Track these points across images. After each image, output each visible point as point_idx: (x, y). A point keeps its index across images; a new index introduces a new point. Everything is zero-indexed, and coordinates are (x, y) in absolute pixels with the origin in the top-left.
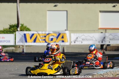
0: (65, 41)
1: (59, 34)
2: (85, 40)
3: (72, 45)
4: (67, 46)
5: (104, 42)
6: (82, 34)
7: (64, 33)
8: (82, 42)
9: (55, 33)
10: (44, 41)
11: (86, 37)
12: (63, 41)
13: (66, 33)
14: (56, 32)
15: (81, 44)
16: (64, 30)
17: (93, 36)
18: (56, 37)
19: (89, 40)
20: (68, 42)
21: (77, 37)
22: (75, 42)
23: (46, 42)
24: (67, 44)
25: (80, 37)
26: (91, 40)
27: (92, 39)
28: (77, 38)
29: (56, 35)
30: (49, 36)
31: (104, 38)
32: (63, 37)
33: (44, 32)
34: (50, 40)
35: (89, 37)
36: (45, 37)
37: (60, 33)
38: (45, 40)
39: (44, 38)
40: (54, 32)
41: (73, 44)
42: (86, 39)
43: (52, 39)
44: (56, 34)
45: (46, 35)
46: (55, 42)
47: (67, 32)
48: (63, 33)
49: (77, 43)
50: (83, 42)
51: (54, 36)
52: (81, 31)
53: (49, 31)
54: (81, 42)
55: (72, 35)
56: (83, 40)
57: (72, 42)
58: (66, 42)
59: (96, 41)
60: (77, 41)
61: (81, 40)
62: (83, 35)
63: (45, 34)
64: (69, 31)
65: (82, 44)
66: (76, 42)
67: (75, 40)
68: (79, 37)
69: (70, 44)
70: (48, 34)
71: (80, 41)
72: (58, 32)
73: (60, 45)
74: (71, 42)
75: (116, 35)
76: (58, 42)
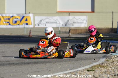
0: (28, 24)
1: (23, 17)
2: (48, 22)
3: (36, 28)
4: (31, 28)
5: (67, 25)
6: (46, 17)
7: (29, 16)
8: (46, 25)
9: (18, 16)
10: (8, 24)
11: (50, 20)
12: (27, 24)
13: (30, 16)
14: (20, 15)
15: (45, 27)
16: (28, 13)
17: (57, 19)
18: (20, 20)
19: (53, 22)
20: (32, 24)
21: (41, 19)
22: (39, 25)
23: (10, 24)
24: (31, 26)
25: (44, 20)
26: (54, 22)
27: (56, 22)
28: (41, 21)
29: (20, 18)
30: (13, 18)
32: (26, 20)
33: (7, 15)
34: (14, 22)
35: (53, 20)
36: (9, 19)
38: (8, 22)
39: (8, 21)
40: (18, 15)
41: (37, 26)
42: (50, 22)
43: (16, 22)
44: (20, 16)
45: (10, 18)
46: (19, 25)
47: (31, 15)
48: (27, 16)
49: (41, 26)
50: (47, 25)
51: (17, 19)
52: (45, 14)
53: (13, 14)
54: (45, 25)
55: (36, 18)
56: (46, 22)
58: (30, 25)
59: (60, 24)
60: (41, 24)
61: (45, 22)
62: (47, 18)
63: (9, 16)
64: (33, 13)
66: (40, 25)
67: (39, 23)
68: (43, 19)
69: (34, 27)
70: (12, 17)
71: (44, 24)
72: (22, 15)
73: (25, 28)
74: (35, 25)
75: (80, 19)
76: (22, 25)
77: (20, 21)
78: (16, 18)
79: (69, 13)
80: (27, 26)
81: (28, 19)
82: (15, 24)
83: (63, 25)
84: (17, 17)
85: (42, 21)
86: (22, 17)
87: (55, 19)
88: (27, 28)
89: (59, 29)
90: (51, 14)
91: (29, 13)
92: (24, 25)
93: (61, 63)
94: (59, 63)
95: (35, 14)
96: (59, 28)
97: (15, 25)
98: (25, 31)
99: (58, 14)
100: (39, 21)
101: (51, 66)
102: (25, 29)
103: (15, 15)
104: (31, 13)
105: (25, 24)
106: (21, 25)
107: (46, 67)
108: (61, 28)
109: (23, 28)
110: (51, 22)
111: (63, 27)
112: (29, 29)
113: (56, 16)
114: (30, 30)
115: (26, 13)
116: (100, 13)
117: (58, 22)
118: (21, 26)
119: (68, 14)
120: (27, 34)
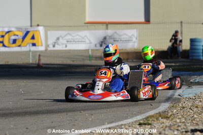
0: (37, 45)
1: (27, 33)
2: (71, 41)
3: (50, 51)
4: (41, 52)
6: (66, 32)
7: (36, 31)
8: (66, 46)
9: (19, 31)
11: (73, 37)
12: (34, 45)
13: (39, 31)
14: (21, 29)
15: (65, 49)
16: (36, 25)
18: (21, 37)
19: (78, 41)
20: (42, 45)
21: (58, 36)
22: (54, 46)
23: (4, 46)
24: (41, 48)
25: (63, 37)
26: (81, 41)
28: (58, 39)
29: (21, 34)
30: (9, 35)
31: (105, 38)
32: (33, 38)
34: (11, 42)
36: (3, 36)
37: (28, 30)
38: (2, 42)
39: (1, 39)
40: (19, 29)
41: (51, 48)
42: (74, 41)
43: (15, 41)
44: (21, 32)
45: (4, 34)
46: (19, 46)
47: (41, 29)
48: (33, 31)
49: (58, 48)
50: (68, 45)
51: (17, 35)
52: (65, 26)
53: (9, 27)
54: (64, 46)
55: (49, 33)
56: (67, 41)
57: (50, 46)
58: (38, 46)
59: (91, 43)
60: (58, 44)
61: (65, 42)
62: (68, 34)
63: (2, 32)
64: (44, 26)
65: (67, 48)
66: (56, 45)
67: (55, 43)
68: (61, 36)
69: (46, 50)
70: (8, 32)
71: (63, 44)
72: (25, 29)
73: (30, 51)
74: (47, 46)
75: (125, 34)
76: (26, 46)
77: (21, 40)
78: (14, 35)
79: (107, 24)
80: (33, 49)
81: (36, 37)
82: (14, 45)
83: (96, 46)
84: (17, 33)
85: (61, 38)
86: (25, 33)
87: (83, 36)
88: (34, 52)
89: (90, 53)
90: (74, 26)
91: (38, 25)
92: (29, 46)
93: (94, 112)
94: (89, 112)
95: (48, 28)
96: (90, 51)
97: (13, 47)
98: (31, 57)
99: (87, 26)
100: (56, 38)
101: (76, 117)
102: (31, 54)
103: (13, 29)
104: (41, 26)
105: (31, 45)
106: (24, 46)
107: (68, 119)
108: (92, 50)
109: (28, 51)
110: (76, 40)
111: (97, 50)
112: (38, 54)
113: (84, 30)
114: (40, 56)
115: (31, 26)
116: (159, 23)
117: (87, 41)
118: (24, 49)
119: (105, 26)
120: (34, 62)
